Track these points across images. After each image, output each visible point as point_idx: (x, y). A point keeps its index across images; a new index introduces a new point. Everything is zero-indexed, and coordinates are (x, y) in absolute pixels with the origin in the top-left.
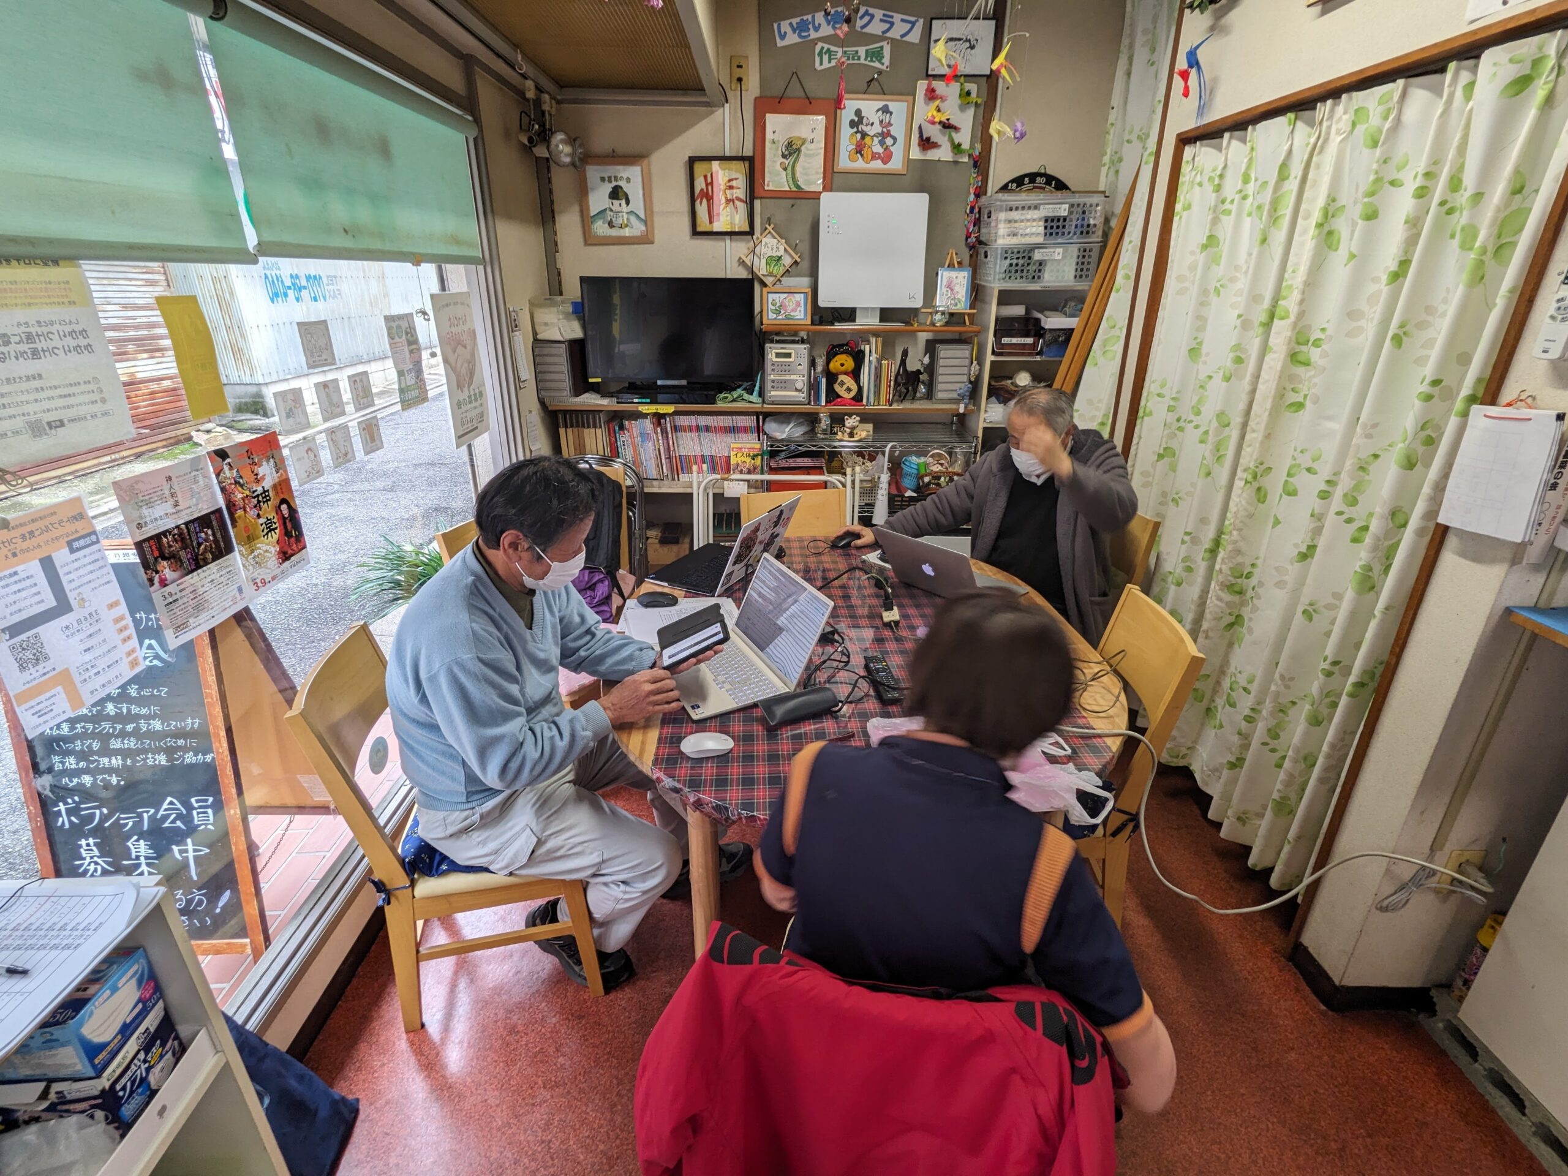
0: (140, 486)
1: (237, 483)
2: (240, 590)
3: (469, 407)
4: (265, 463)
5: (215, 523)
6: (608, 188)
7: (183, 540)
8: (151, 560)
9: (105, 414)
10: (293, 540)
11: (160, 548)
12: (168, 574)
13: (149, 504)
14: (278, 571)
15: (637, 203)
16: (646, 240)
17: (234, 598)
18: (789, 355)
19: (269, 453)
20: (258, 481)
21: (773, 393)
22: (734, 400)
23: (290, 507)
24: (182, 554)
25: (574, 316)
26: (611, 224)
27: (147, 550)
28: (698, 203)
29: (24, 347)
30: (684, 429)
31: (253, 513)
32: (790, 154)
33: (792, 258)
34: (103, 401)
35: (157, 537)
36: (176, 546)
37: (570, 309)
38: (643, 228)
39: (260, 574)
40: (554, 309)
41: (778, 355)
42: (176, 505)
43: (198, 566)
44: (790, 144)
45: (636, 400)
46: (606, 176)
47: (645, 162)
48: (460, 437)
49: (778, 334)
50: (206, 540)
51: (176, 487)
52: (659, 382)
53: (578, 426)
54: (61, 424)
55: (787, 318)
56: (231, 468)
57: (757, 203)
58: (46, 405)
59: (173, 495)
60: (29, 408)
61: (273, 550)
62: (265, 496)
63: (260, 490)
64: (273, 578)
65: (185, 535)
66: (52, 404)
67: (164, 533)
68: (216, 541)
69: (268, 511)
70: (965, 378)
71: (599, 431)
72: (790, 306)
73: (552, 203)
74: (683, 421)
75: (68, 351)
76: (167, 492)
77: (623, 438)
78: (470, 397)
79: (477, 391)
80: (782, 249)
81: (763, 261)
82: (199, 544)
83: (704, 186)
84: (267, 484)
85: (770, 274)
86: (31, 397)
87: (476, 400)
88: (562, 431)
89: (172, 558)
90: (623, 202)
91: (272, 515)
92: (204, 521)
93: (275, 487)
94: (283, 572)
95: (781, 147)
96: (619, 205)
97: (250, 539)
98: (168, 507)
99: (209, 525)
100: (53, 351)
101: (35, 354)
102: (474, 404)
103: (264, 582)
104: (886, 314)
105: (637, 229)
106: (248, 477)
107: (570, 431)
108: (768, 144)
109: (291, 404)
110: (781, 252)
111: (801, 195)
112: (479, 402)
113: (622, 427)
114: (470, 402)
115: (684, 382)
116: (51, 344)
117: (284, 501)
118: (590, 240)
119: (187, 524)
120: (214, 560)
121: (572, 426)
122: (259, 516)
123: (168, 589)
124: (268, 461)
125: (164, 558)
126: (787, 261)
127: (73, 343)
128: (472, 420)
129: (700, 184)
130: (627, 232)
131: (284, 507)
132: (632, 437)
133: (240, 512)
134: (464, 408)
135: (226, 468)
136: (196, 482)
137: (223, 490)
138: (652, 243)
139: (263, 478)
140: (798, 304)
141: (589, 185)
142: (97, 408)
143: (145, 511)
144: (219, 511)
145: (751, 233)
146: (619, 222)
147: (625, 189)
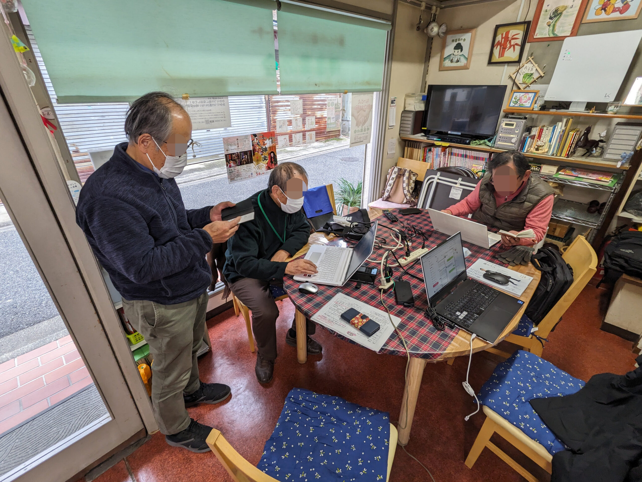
0: (230, 140)
1: (258, 144)
2: (252, 174)
3: (360, 133)
4: (268, 140)
5: (248, 154)
6: (455, 44)
7: (238, 156)
8: (228, 160)
9: (225, 120)
10: (273, 164)
11: (231, 157)
12: (232, 164)
13: (231, 145)
14: (265, 172)
15: (465, 51)
16: (465, 68)
17: (249, 176)
18: (512, 125)
19: (270, 137)
20: (264, 145)
21: (498, 143)
22: (480, 144)
23: (274, 154)
24: (237, 160)
25: (422, 101)
26: (452, 61)
27: (228, 157)
28: (495, 48)
29: (209, 104)
30: (456, 155)
31: (260, 153)
32: (555, 16)
33: (540, 74)
34: (225, 117)
35: (231, 154)
36: (236, 158)
37: (421, 98)
38: (466, 62)
39: (259, 171)
40: (414, 98)
41: (506, 124)
42: (238, 147)
43: (241, 165)
44: (556, 11)
45: (435, 139)
46: (455, 39)
47: (474, 31)
48: (352, 143)
49: (513, 114)
50: (245, 158)
51: (239, 142)
52: (449, 132)
53: (412, 147)
54: (213, 121)
55: (520, 106)
56: (257, 140)
57: (528, 46)
58: (210, 117)
59: (238, 144)
60: (206, 117)
61: (265, 165)
62: (266, 149)
63: (264, 147)
64: (263, 173)
65: (238, 155)
66: (212, 117)
67: (234, 154)
68: (248, 159)
69: (266, 154)
70: (631, 148)
71: (420, 150)
72: (524, 99)
73: (430, 53)
74: (455, 151)
75: (218, 105)
76: (236, 143)
77: (430, 155)
78: (362, 129)
79: (366, 128)
80: (534, 69)
81: (522, 76)
82: (243, 159)
83: (500, 39)
84: (267, 146)
85: (524, 83)
86: (208, 115)
87: (365, 131)
88: (406, 148)
89: (234, 160)
90: (460, 50)
91: (267, 155)
92: (245, 153)
93: (270, 147)
94: (267, 172)
95: (550, 13)
96: (457, 52)
97: (258, 161)
98: (236, 147)
99: (247, 154)
100: (215, 105)
101: (211, 105)
102: (363, 132)
103: (260, 174)
104: (589, 106)
105: (463, 62)
106: (261, 143)
107: (409, 148)
108: (543, 13)
109: (282, 124)
110: (534, 71)
111: (556, 39)
112: (366, 132)
113: (430, 150)
114: (362, 131)
115: (460, 134)
116: (215, 103)
117: (272, 152)
118: (442, 69)
119: (240, 152)
120: (246, 164)
121: (410, 147)
122: (262, 155)
123: (231, 168)
124: (269, 139)
125: (232, 160)
126: (536, 76)
127: (220, 103)
128: (360, 138)
129: (499, 38)
130: (458, 64)
131: (272, 154)
132: (433, 155)
133: (257, 152)
134: (357, 133)
135: (255, 139)
136: (245, 141)
137: (253, 145)
138: (468, 69)
139: (266, 144)
140: (529, 99)
141: (447, 44)
142: (223, 119)
143: (229, 147)
144: (251, 151)
145: (519, 61)
146: (456, 60)
147: (462, 45)
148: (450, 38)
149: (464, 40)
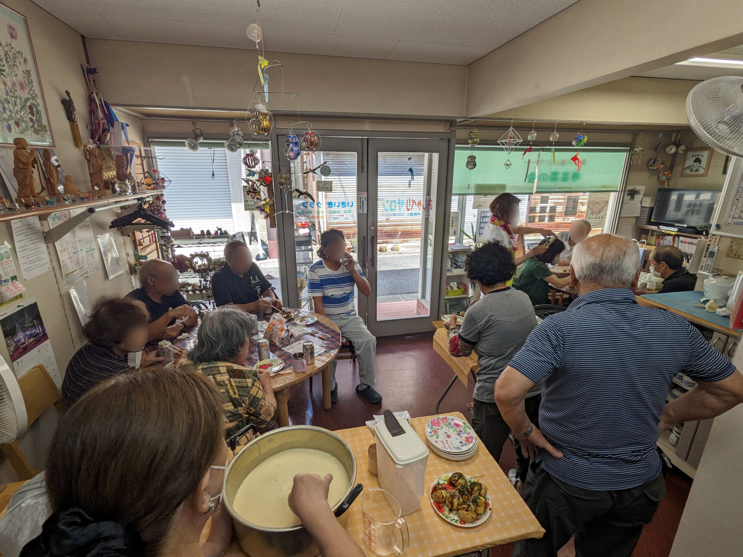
26: (691, 170)
38: (704, 171)
40: (650, 198)
52: (676, 224)
74: (683, 239)
77: (663, 241)
79: (601, 216)
88: (642, 235)
90: (698, 163)
96: (696, 164)
113: (664, 238)
115: (686, 226)
121: (645, 234)
130: (697, 173)
138: (706, 176)
141: (687, 158)
146: (695, 169)
147: (701, 159)
148: (690, 154)
149: (703, 156)
